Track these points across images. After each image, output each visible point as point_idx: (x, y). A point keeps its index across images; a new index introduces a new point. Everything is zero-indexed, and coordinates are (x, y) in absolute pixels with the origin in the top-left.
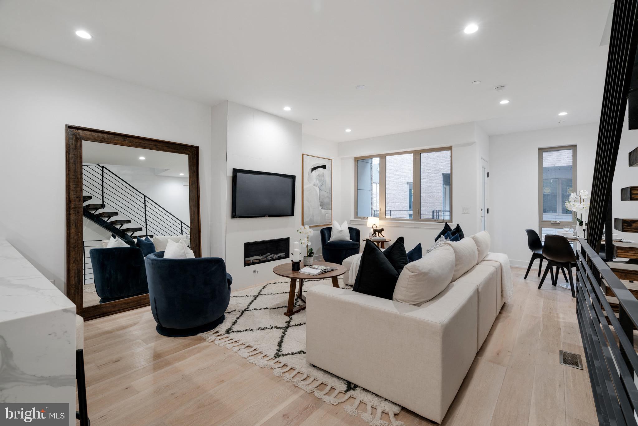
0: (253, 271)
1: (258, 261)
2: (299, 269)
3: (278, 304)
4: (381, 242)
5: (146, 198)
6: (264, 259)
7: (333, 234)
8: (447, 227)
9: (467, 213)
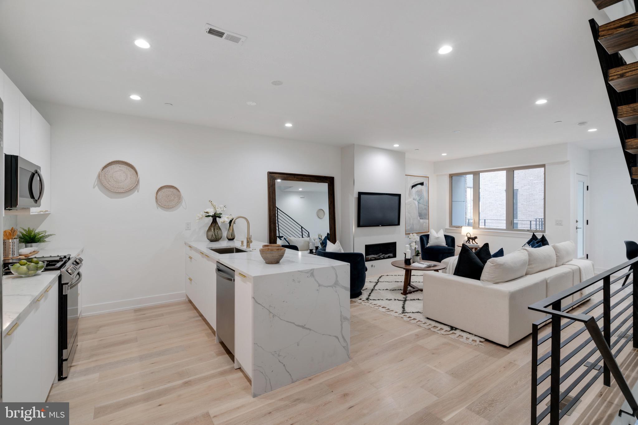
0: (371, 265)
1: (374, 259)
2: (410, 264)
3: (395, 288)
4: (475, 248)
5: (278, 209)
6: (378, 258)
7: (430, 240)
8: (534, 237)
9: (561, 225)
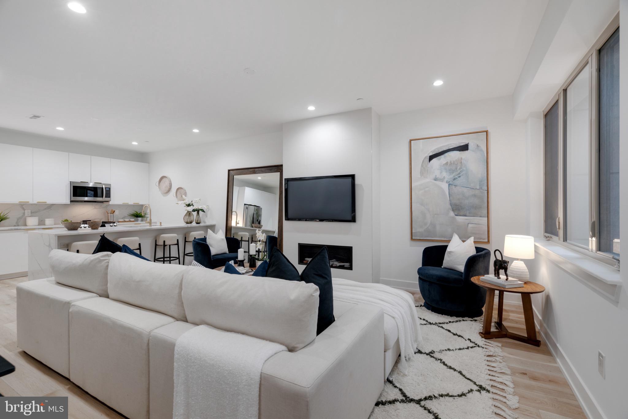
7: (445, 256)
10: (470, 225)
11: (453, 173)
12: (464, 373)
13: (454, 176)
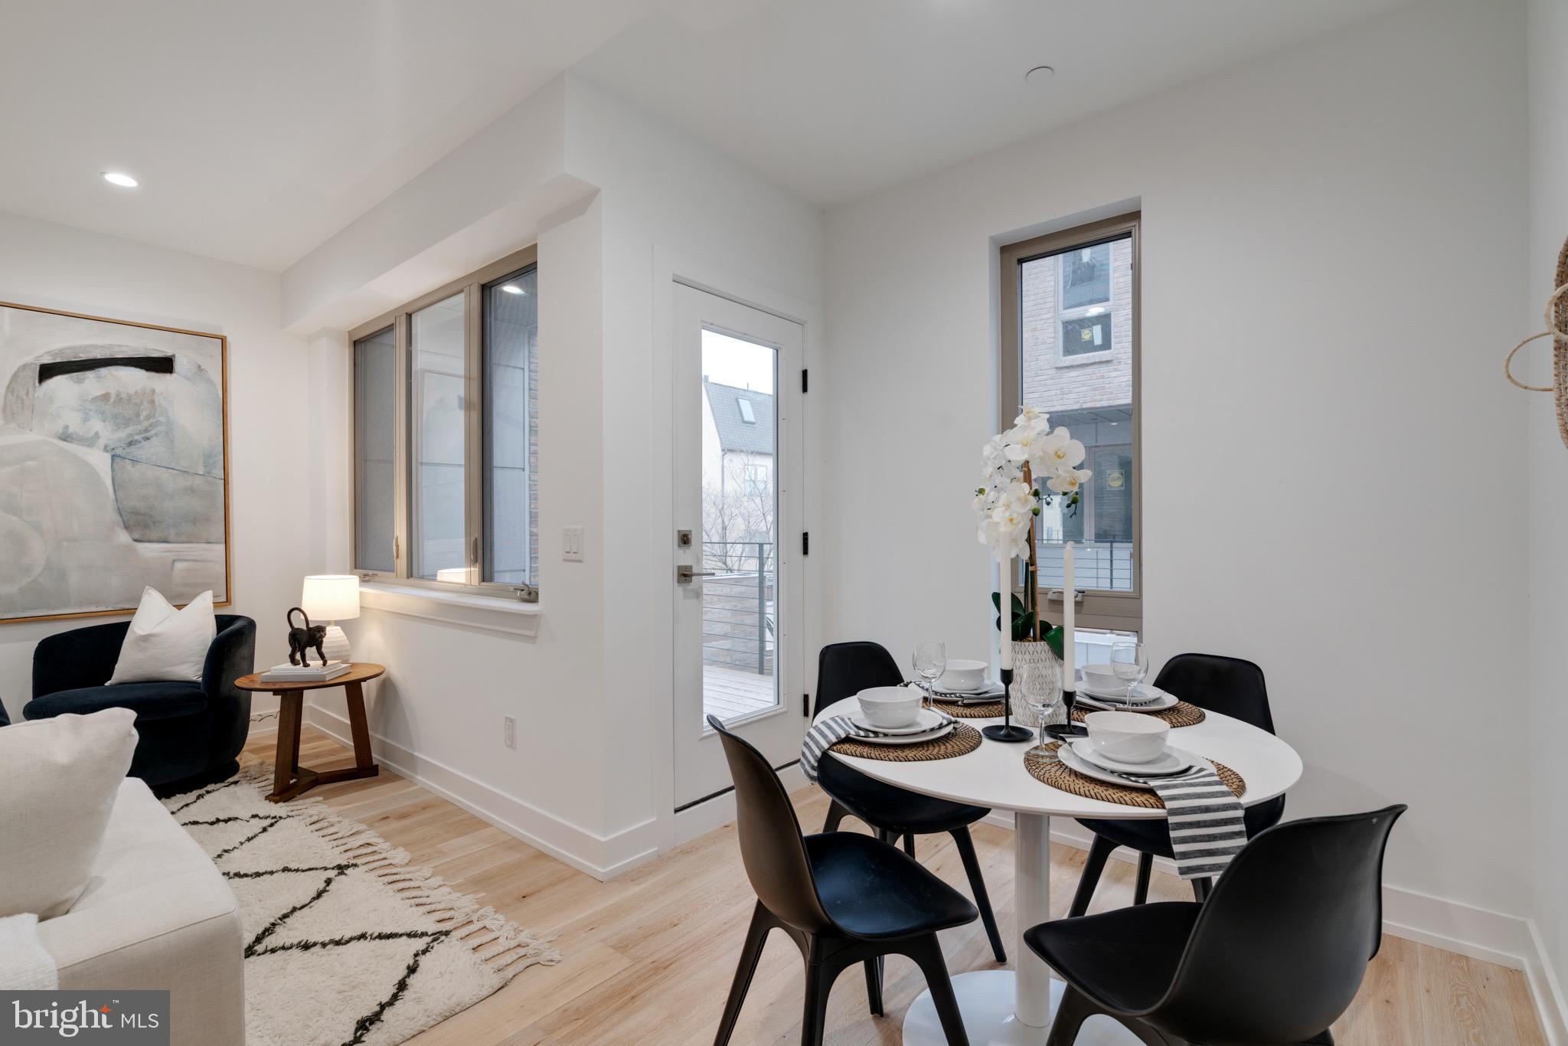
9: (577, 557)
10: (179, 566)
11: (127, 425)
12: (293, 866)
13: (130, 435)
